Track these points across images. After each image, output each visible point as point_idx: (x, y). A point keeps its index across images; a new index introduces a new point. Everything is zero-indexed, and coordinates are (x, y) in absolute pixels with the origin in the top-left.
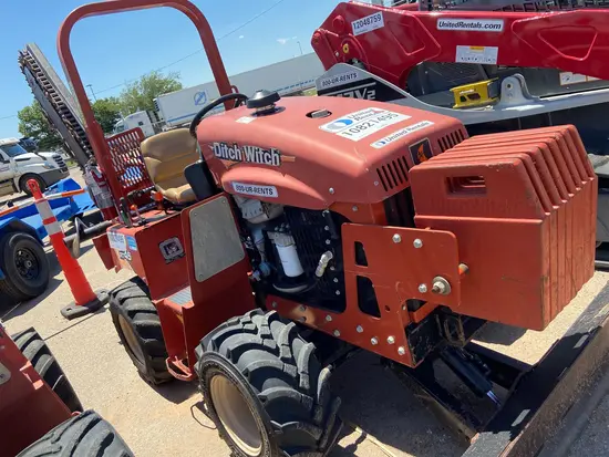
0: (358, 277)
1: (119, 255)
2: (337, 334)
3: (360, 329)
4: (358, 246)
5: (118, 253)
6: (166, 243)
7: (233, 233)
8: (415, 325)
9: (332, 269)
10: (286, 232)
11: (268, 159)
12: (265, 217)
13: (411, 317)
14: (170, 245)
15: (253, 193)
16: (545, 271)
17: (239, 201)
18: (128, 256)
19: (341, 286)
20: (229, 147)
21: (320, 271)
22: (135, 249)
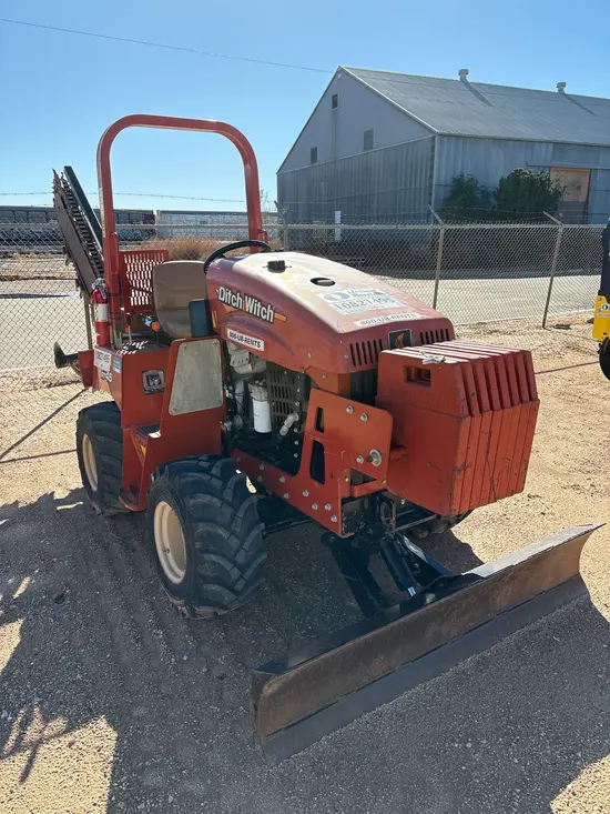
0: (315, 442)
1: (100, 375)
2: (286, 496)
3: (306, 494)
4: (320, 411)
5: (99, 371)
6: (151, 372)
7: (217, 376)
8: (351, 499)
9: (296, 430)
10: (265, 386)
11: (264, 314)
12: (249, 368)
13: (351, 491)
14: (153, 377)
15: (243, 343)
16: (459, 463)
17: (231, 347)
18: (109, 377)
19: (299, 449)
20: (233, 294)
21: (284, 430)
22: (118, 371)
